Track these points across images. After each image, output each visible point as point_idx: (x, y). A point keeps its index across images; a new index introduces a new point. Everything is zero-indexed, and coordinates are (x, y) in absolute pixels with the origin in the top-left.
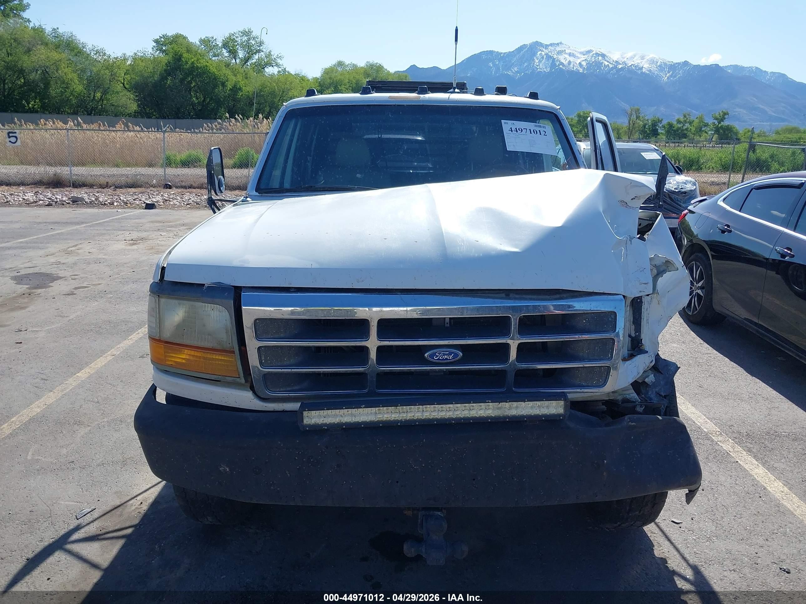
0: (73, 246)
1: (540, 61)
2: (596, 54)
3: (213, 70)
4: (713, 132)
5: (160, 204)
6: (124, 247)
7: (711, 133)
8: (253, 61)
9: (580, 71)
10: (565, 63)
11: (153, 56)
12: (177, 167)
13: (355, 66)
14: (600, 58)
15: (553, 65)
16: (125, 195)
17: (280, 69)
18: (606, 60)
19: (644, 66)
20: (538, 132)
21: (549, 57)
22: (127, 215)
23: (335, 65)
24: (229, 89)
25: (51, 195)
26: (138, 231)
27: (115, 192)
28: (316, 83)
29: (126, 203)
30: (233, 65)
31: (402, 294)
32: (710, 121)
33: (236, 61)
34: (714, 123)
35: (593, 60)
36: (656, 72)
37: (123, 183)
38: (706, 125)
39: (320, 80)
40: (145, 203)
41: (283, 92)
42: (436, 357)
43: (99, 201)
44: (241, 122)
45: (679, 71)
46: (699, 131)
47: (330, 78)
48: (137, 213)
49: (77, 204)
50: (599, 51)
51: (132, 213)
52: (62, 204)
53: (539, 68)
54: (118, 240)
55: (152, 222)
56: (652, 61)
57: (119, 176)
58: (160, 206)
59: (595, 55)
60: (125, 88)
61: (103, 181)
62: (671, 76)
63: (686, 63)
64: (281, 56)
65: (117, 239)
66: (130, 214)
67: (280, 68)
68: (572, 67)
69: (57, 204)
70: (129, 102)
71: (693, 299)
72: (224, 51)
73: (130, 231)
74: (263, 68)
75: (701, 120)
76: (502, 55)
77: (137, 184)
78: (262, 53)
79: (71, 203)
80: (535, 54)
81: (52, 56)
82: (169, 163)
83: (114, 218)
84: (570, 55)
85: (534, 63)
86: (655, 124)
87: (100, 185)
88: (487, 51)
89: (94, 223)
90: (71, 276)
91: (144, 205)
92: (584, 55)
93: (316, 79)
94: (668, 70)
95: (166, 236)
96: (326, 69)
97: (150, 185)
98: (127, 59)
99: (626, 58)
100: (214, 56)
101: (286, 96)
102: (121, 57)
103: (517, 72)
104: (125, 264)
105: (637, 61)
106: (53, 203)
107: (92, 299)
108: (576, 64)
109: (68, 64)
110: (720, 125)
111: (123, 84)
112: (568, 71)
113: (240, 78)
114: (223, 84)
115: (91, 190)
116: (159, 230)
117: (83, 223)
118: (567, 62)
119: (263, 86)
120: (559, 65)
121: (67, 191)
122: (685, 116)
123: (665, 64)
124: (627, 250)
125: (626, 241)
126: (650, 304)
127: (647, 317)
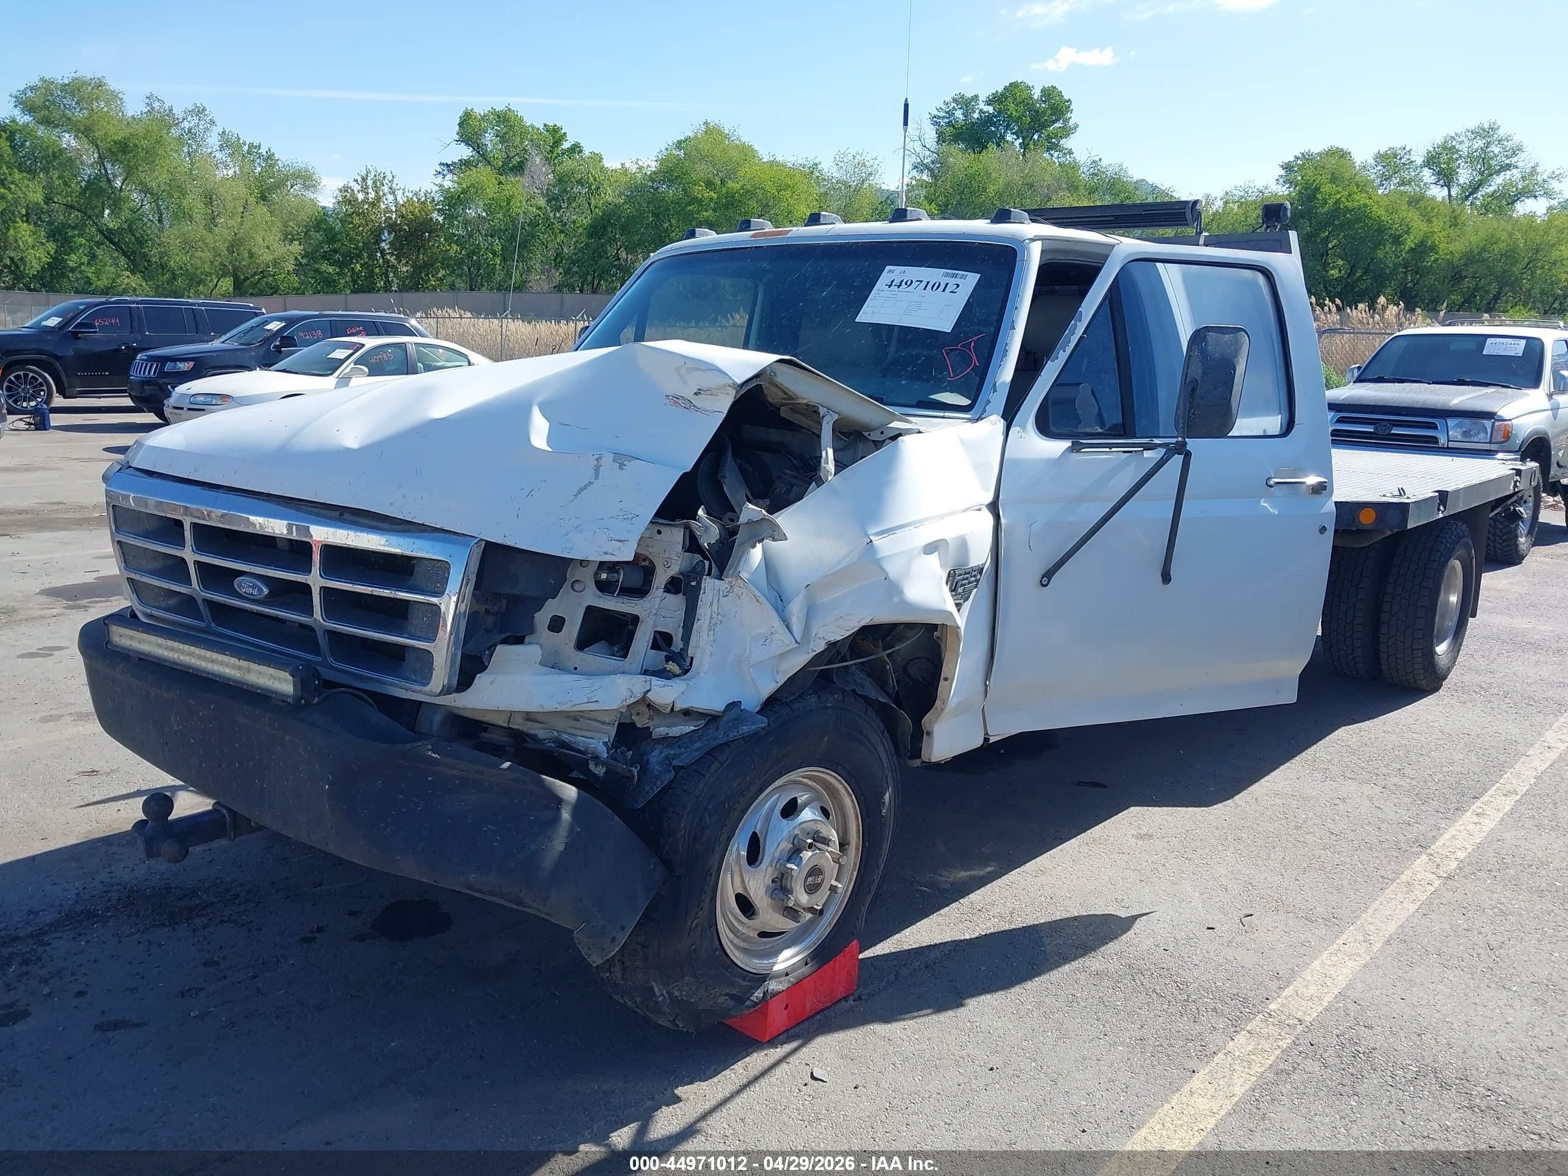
8: (1491, 188)
17: (1554, 203)
20: (942, 287)
33: (1449, 192)
42: (243, 589)
64: (1559, 175)
67: (1554, 199)
72: (1425, 173)
74: (1512, 203)
78: (1515, 171)
113: (1437, 225)
124: (597, 476)
125: (597, 460)
126: (725, 596)
127: (711, 618)
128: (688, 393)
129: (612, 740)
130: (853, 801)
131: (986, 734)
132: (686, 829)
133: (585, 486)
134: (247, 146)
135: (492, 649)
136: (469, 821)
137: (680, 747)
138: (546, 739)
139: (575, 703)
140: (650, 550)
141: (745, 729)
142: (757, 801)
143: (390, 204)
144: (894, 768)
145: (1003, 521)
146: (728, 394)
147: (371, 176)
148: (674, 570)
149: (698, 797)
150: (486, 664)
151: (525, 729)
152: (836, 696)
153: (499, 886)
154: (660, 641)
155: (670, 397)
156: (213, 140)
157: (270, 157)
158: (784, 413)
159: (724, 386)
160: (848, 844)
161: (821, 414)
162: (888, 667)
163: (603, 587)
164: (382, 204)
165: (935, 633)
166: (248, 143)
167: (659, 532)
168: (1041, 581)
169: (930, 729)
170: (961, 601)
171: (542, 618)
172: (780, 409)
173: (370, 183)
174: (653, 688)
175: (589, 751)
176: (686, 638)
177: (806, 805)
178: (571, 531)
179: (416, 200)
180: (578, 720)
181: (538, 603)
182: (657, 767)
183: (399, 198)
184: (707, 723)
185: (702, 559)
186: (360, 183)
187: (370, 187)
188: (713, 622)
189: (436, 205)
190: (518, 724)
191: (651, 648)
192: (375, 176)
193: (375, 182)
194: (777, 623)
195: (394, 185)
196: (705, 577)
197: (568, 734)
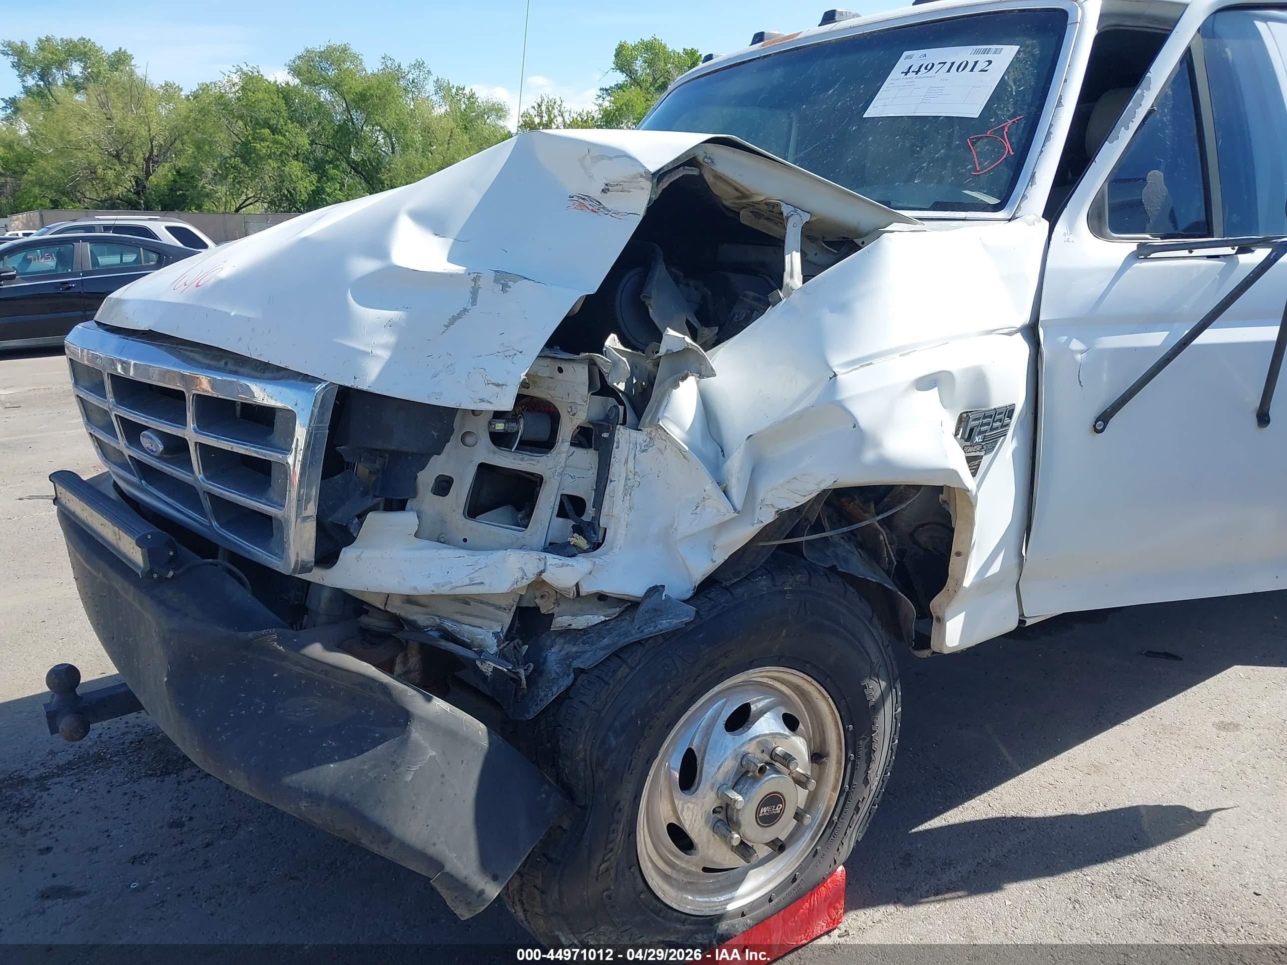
20: (970, 65)
124: (474, 301)
125: (475, 280)
126: (643, 451)
127: (627, 479)
128: (595, 191)
129: (505, 631)
130: (830, 705)
131: (1022, 615)
132: (586, 751)
133: (458, 314)
134: (455, 88)
135: (361, 517)
136: (310, 731)
137: (584, 643)
138: (427, 627)
139: (454, 585)
140: (552, 392)
141: (665, 624)
142: (688, 714)
143: (560, 125)
144: (888, 662)
145: (1044, 348)
146: (643, 189)
147: (545, 103)
148: (581, 418)
149: (600, 712)
150: (355, 535)
151: (403, 614)
152: (798, 577)
153: (332, 821)
154: (568, 507)
155: (575, 198)
156: (430, 87)
157: (472, 96)
158: (745, 218)
159: (635, 177)
160: (827, 755)
161: (785, 214)
162: (881, 538)
163: (500, 440)
164: (553, 124)
165: (941, 496)
166: (455, 86)
167: (560, 370)
168: (1094, 426)
169: (940, 615)
170: (982, 453)
171: (426, 478)
172: (739, 213)
173: (544, 108)
174: (549, 568)
175: (475, 644)
176: (598, 504)
177: (762, 713)
178: (441, 371)
179: (580, 120)
180: (467, 603)
181: (422, 460)
182: (555, 668)
183: (566, 120)
184: (623, 612)
185: (616, 403)
186: (536, 109)
187: (544, 112)
188: (630, 483)
189: (595, 123)
190: (394, 608)
191: (558, 516)
192: (548, 102)
193: (547, 108)
194: (710, 487)
195: (562, 109)
196: (618, 426)
197: (453, 620)
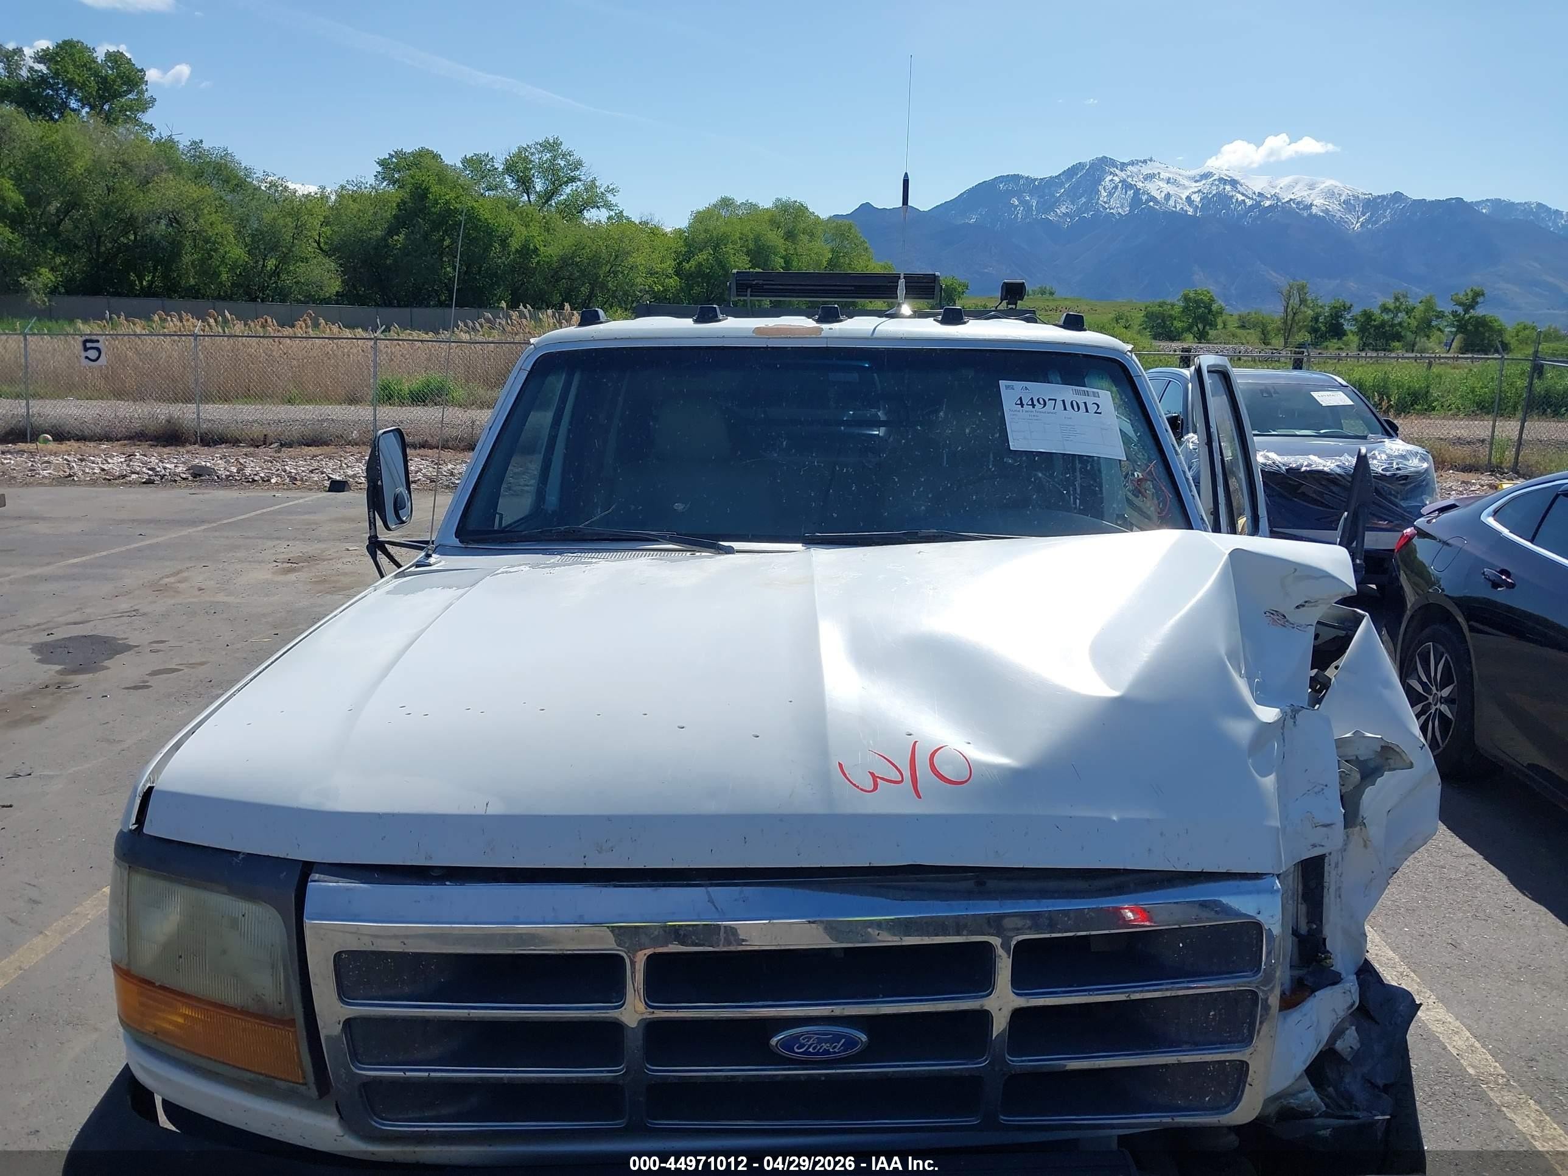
0: (172, 575)
1: (1110, 195)
2: (1221, 180)
3: (485, 214)
4: (1454, 329)
5: (360, 481)
6: (269, 576)
7: (1451, 332)
8: (562, 198)
9: (1189, 213)
10: (1159, 198)
11: (374, 191)
12: (402, 404)
13: (753, 207)
14: (1228, 188)
15: (1136, 201)
16: (296, 463)
17: (612, 213)
18: (1239, 192)
19: (1315, 203)
20: (1082, 406)
21: (1127, 186)
22: (291, 503)
23: (715, 206)
24: (513, 250)
25: (157, 461)
26: (304, 540)
27: (279, 455)
28: (679, 240)
29: (294, 479)
30: (523, 206)
31: (712, 885)
32: (1446, 307)
33: (529, 198)
34: (1456, 312)
35: (1214, 192)
36: (1339, 214)
37: (296, 436)
38: (1440, 316)
39: (687, 234)
40: (329, 478)
41: (617, 256)
42: (798, 1048)
43: (244, 475)
44: (528, 319)
45: (1385, 211)
46: (1426, 327)
47: (706, 231)
48: (312, 501)
49: (202, 481)
50: (1227, 176)
51: (301, 501)
52: (173, 480)
53: (1109, 207)
54: (262, 562)
55: (337, 520)
56: (1330, 194)
57: (289, 424)
58: (359, 485)
59: (1217, 183)
60: (321, 249)
61: (257, 431)
62: (1368, 221)
63: (1398, 196)
64: (613, 189)
65: (260, 559)
66: (296, 502)
67: (612, 210)
68: (1173, 204)
69: (163, 480)
70: (327, 275)
71: (1430, 723)
72: (507, 180)
73: (289, 540)
74: (581, 212)
75: (1429, 306)
76: (1036, 183)
77: (321, 439)
78: (579, 183)
79: (190, 478)
80: (1100, 180)
81: (187, 191)
82: (388, 396)
83: (264, 511)
84: (1168, 181)
85: (1099, 199)
86: (1337, 314)
87: (252, 440)
88: (1008, 175)
89: (225, 522)
90: (151, 643)
91: (327, 483)
92: (1196, 181)
93: (679, 232)
94: (1363, 210)
95: (357, 552)
96: (699, 212)
97: (345, 441)
98: (327, 197)
99: (1279, 187)
100: (488, 190)
101: (623, 264)
102: (316, 194)
103: (1066, 215)
104: (264, 615)
105: (1300, 193)
106: (156, 478)
107: (180, 699)
108: (1181, 199)
109: (217, 206)
110: (1467, 316)
111: (319, 244)
112: (1165, 212)
113: (535, 230)
114: (504, 242)
115: (234, 450)
116: (347, 538)
117: (203, 522)
118: (1163, 195)
119: (579, 246)
120: (1147, 201)
121: (188, 452)
122: (1397, 299)
123: (1357, 198)
124: (1284, 742)
127: (1336, 882)
128: (1287, 608)
159: (1337, 595)
188: (1338, 886)
